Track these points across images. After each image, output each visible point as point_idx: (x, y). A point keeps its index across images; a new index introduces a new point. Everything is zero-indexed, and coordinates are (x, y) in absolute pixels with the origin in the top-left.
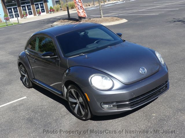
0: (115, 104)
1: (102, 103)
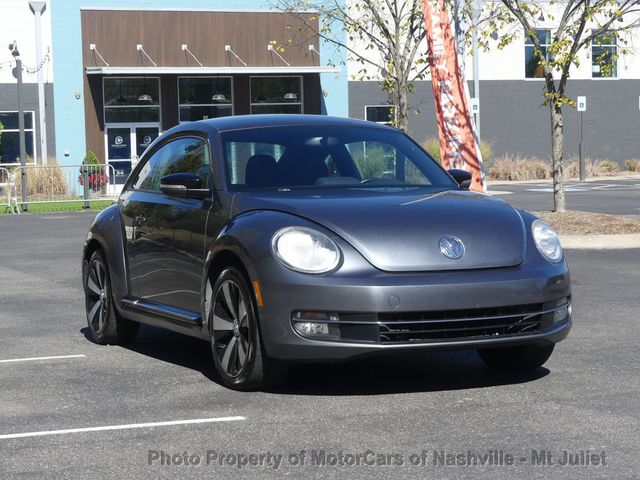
0: (335, 319)
1: (299, 315)
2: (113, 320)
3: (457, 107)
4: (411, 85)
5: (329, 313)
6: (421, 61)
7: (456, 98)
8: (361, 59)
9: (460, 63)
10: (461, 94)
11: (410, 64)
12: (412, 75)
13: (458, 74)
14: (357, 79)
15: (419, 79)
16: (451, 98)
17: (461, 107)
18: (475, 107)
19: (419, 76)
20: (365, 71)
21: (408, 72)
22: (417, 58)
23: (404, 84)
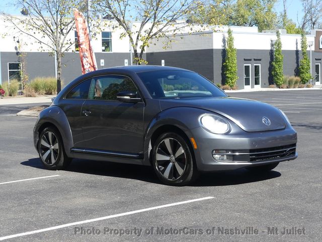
1: (214, 151)
2: (62, 159)
3: (90, 64)
4: (63, 54)
5: (227, 151)
6: (67, 43)
7: (89, 60)
8: (40, 42)
9: (91, 45)
10: (92, 58)
11: (62, 45)
12: (63, 50)
13: (90, 49)
14: (40, 51)
15: (66, 51)
16: (87, 60)
17: (92, 64)
18: (102, 63)
19: (66, 50)
20: (42, 47)
21: (61, 48)
22: (65, 42)
23: (60, 53)
